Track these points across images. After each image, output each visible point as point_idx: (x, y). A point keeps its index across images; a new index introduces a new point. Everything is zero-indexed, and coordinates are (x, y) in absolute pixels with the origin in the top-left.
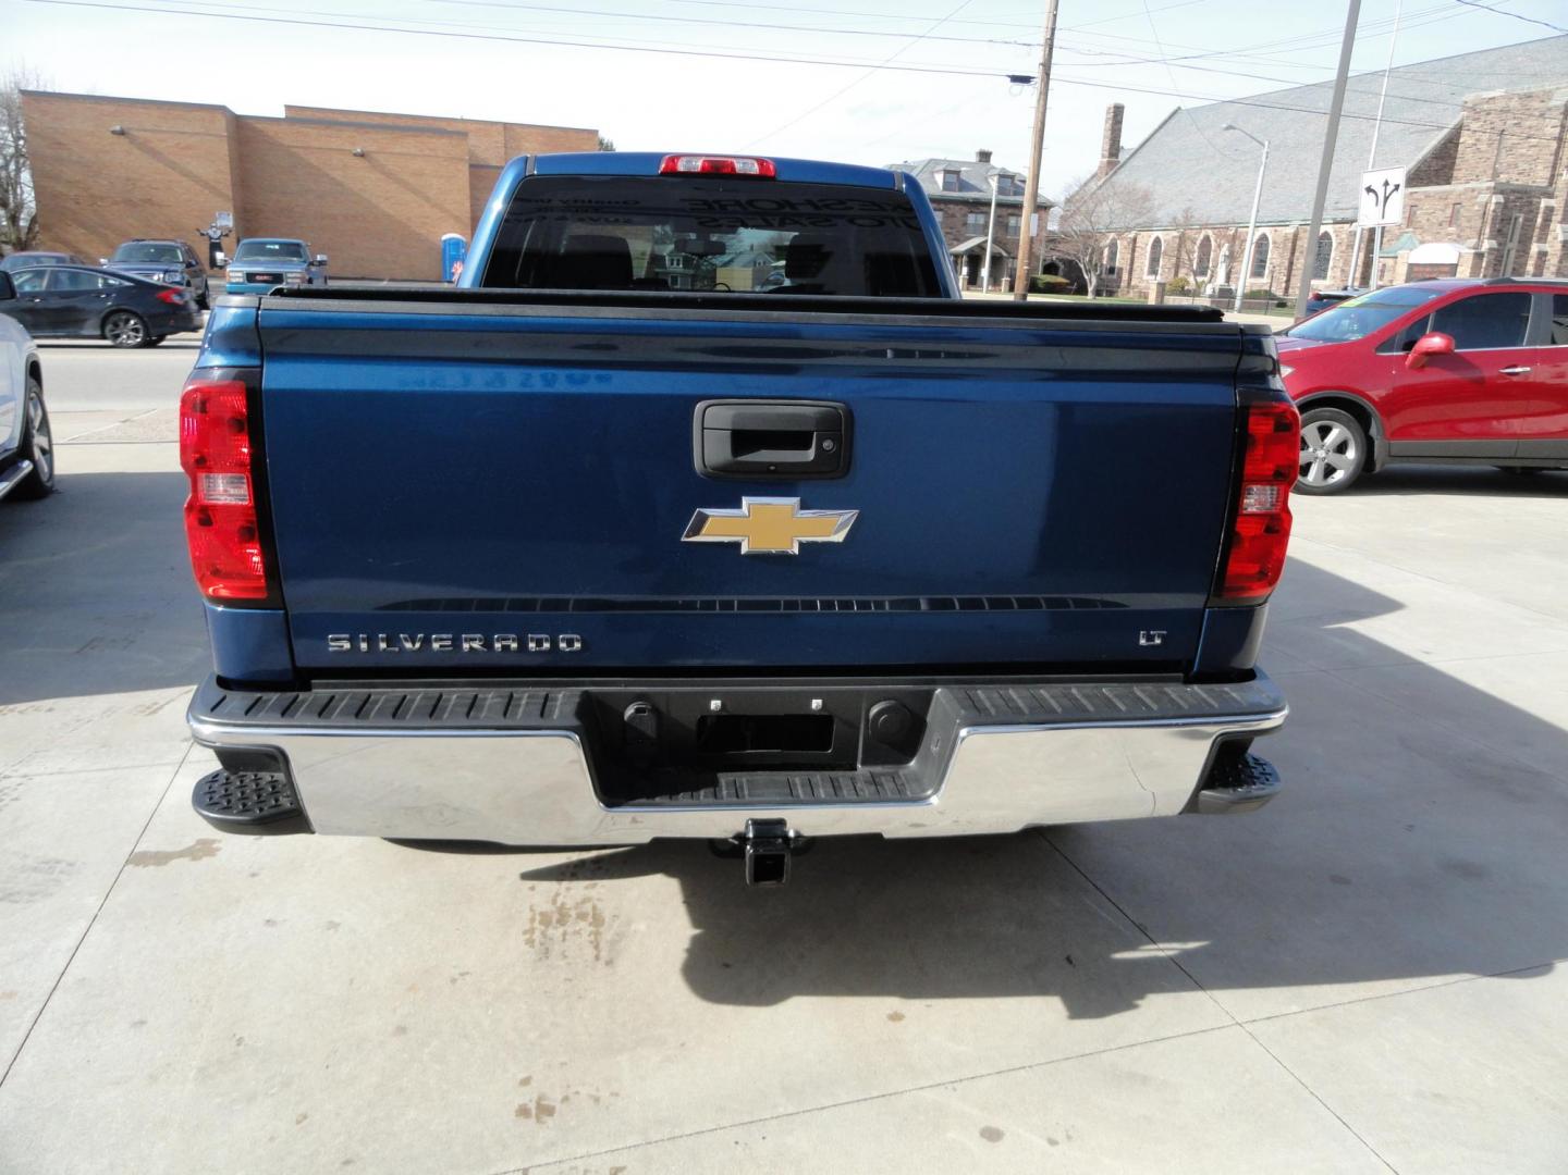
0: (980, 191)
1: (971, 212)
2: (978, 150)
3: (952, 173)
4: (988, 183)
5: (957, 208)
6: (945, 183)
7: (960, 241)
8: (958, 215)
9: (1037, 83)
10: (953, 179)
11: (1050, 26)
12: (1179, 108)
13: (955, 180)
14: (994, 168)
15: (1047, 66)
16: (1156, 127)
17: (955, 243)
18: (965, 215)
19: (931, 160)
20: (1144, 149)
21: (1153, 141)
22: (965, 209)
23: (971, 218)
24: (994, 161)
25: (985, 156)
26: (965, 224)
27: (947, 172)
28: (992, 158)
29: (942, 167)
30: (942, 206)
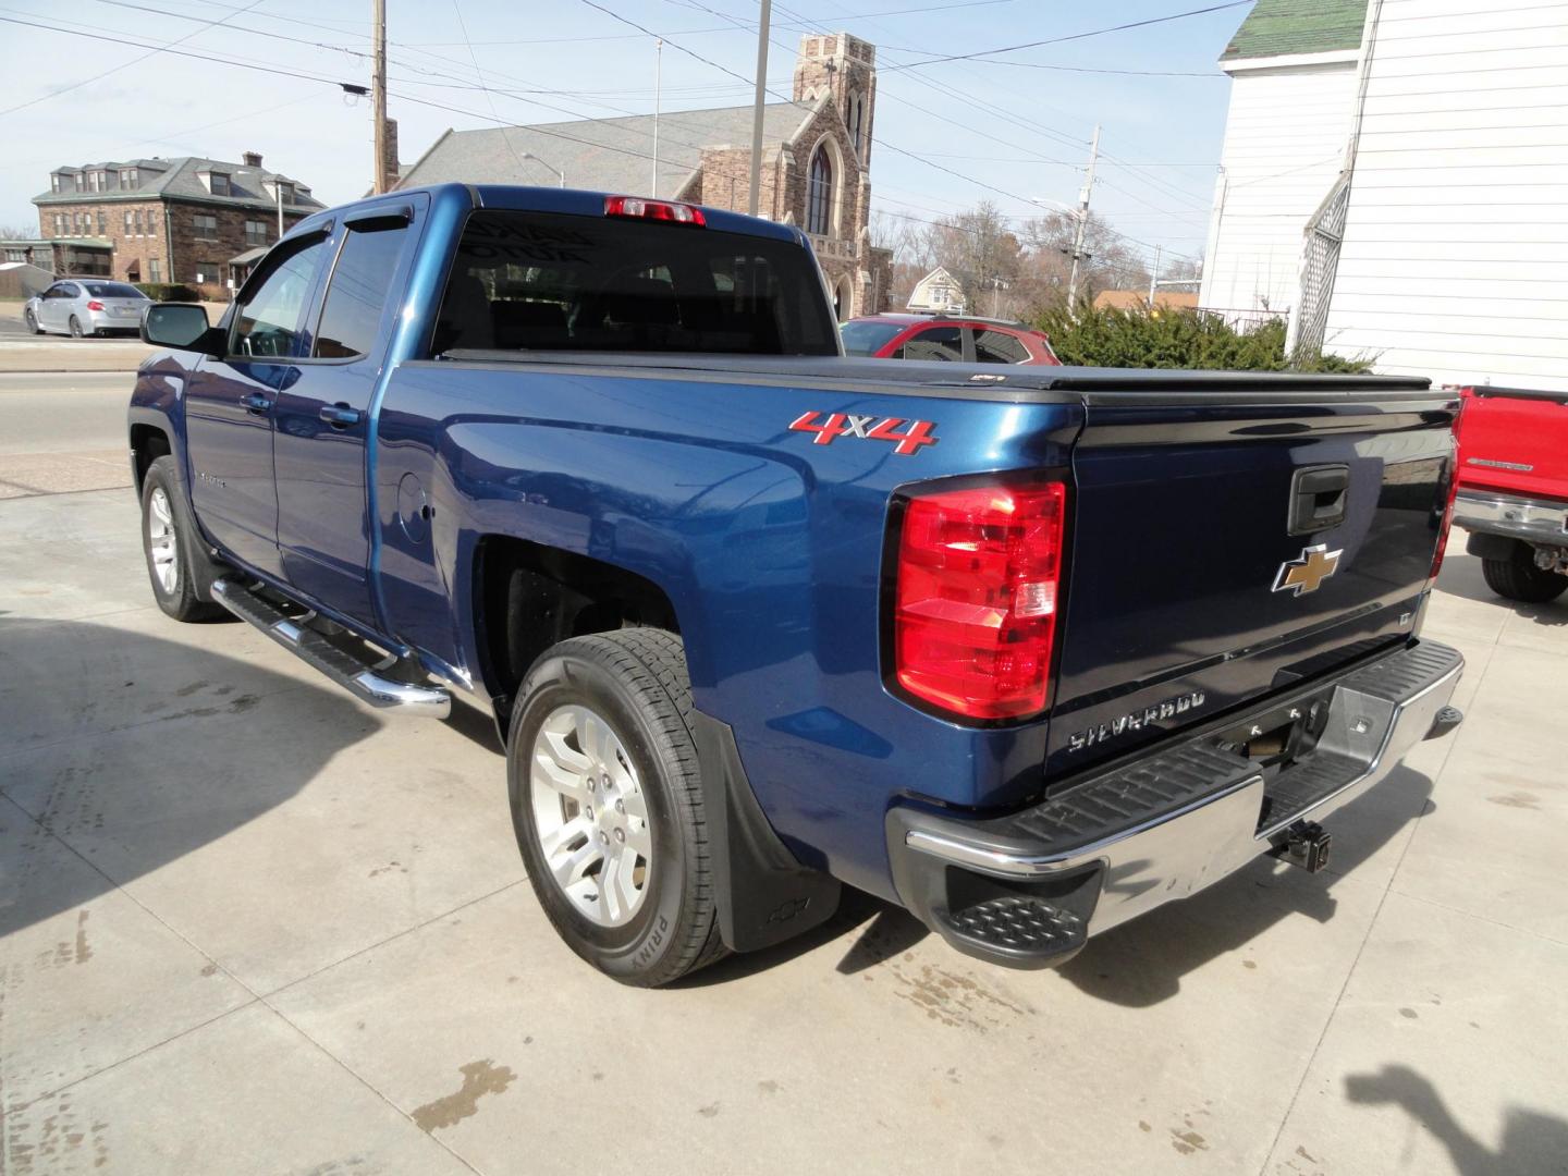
0: (257, 197)
1: (249, 220)
2: (245, 152)
3: (220, 175)
4: (264, 190)
5: (232, 214)
6: (213, 185)
7: (241, 250)
8: (234, 222)
9: (373, 93)
10: (222, 181)
11: (380, 38)
12: (451, 130)
13: (225, 184)
14: (267, 173)
15: (381, 78)
16: (431, 146)
17: (235, 253)
18: (243, 223)
19: (190, 160)
20: (422, 168)
21: (430, 160)
22: (242, 217)
23: (250, 227)
24: (264, 165)
25: (254, 160)
26: (244, 233)
27: (213, 174)
28: (263, 161)
29: (207, 168)
30: (214, 212)
